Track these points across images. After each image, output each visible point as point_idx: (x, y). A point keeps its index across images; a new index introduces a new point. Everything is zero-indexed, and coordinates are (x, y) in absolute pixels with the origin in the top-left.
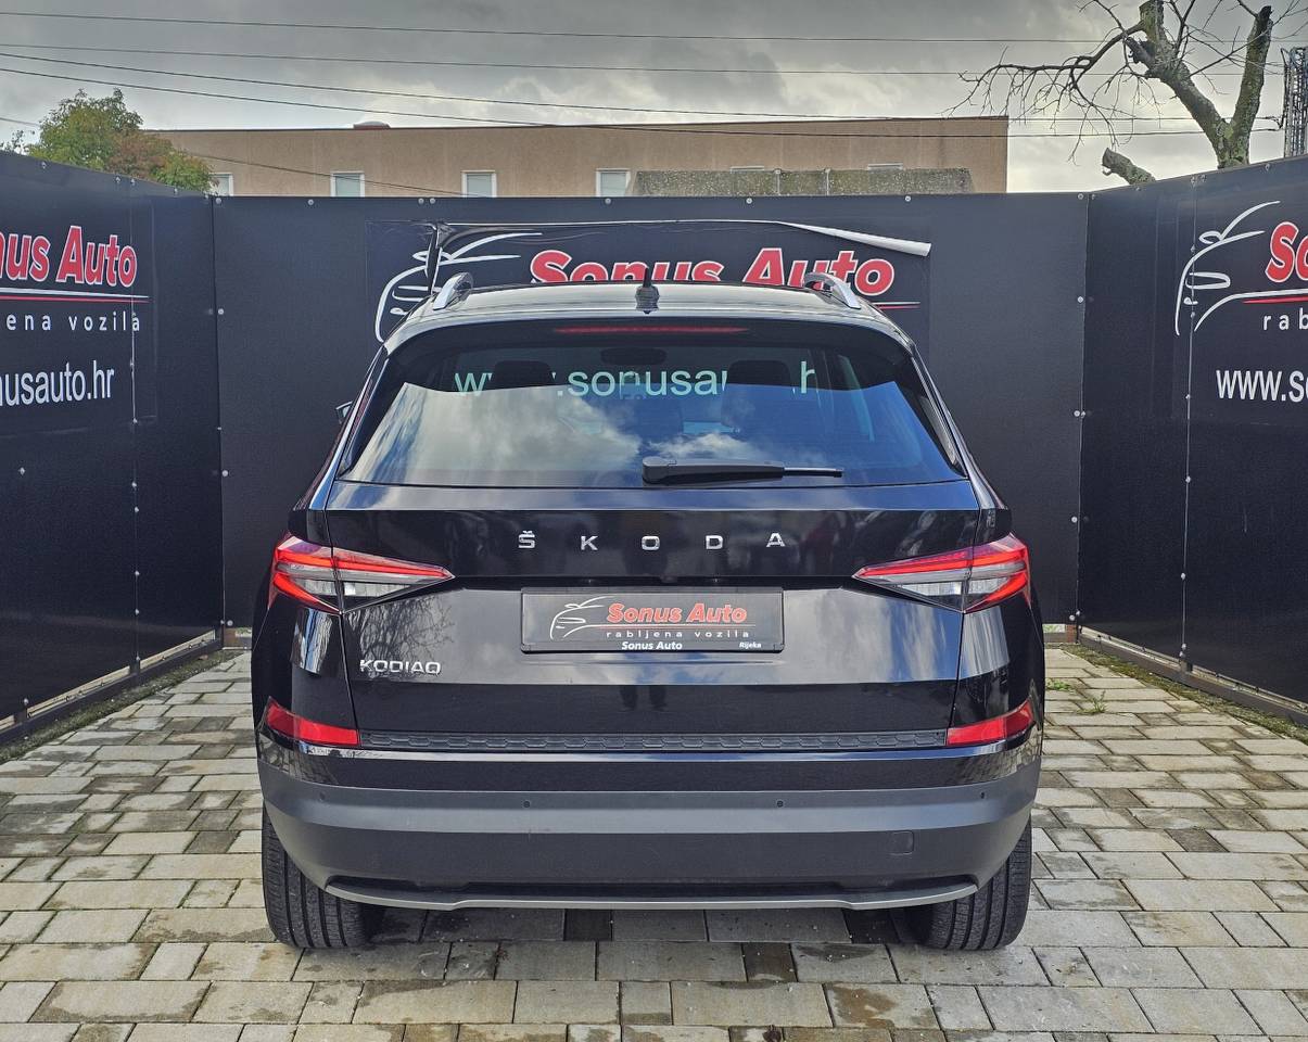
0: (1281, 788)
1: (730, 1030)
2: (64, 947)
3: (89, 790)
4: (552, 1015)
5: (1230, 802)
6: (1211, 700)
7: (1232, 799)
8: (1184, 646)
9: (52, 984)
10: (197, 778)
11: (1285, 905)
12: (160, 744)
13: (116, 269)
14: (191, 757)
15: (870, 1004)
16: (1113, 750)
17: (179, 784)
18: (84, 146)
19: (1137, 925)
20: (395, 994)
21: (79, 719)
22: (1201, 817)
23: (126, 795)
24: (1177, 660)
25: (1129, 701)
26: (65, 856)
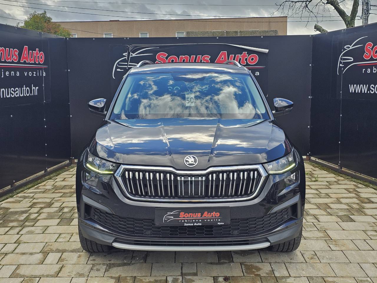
0: (369, 203)
1: (214, 277)
2: (21, 254)
3: (31, 207)
4: (162, 274)
5: (355, 207)
6: (347, 177)
7: (355, 206)
8: (340, 162)
9: (17, 266)
10: (62, 203)
11: (372, 237)
12: (52, 193)
13: (38, 58)
14: (61, 197)
15: (254, 269)
16: (321, 192)
17: (57, 204)
18: (36, 26)
19: (330, 244)
20: (117, 268)
21: (30, 186)
22: (346, 212)
23: (42, 208)
24: (338, 166)
25: (324, 178)
26: (23, 227)
